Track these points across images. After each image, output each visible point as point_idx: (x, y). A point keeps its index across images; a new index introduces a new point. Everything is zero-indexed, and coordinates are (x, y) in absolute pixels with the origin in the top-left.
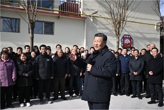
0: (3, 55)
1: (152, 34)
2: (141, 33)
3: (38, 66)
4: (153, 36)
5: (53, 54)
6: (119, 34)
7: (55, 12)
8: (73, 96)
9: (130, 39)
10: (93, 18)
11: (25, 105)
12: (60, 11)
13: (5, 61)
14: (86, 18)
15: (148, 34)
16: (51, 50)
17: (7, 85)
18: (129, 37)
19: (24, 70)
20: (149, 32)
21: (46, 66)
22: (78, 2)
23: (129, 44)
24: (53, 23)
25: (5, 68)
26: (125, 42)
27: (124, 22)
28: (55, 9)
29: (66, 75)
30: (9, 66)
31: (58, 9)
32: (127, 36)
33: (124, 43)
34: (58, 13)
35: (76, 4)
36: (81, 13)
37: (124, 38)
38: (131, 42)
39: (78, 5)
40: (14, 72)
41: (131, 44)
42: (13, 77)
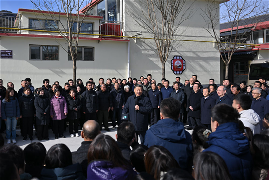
0: (56, 93)
1: (210, 53)
2: (194, 52)
3: (85, 101)
4: (211, 55)
5: (96, 88)
6: (164, 61)
7: (95, 37)
8: (116, 128)
9: (182, 60)
10: (136, 40)
11: (75, 136)
12: (101, 35)
13: (58, 98)
14: (129, 41)
15: (205, 53)
16: (94, 84)
17: (61, 119)
18: (181, 58)
19: (74, 105)
20: (206, 51)
21: (92, 101)
22: (120, 23)
23: (180, 66)
24: (93, 47)
25: (59, 104)
26: (176, 64)
27: (170, 48)
28: (95, 33)
29: (109, 108)
30: (62, 102)
31: (98, 33)
32: (178, 57)
33: (174, 66)
34: (98, 37)
35: (117, 26)
36: (124, 35)
37: (174, 60)
38: (183, 64)
39: (120, 26)
40: (65, 107)
41: (183, 66)
42: (65, 112)
